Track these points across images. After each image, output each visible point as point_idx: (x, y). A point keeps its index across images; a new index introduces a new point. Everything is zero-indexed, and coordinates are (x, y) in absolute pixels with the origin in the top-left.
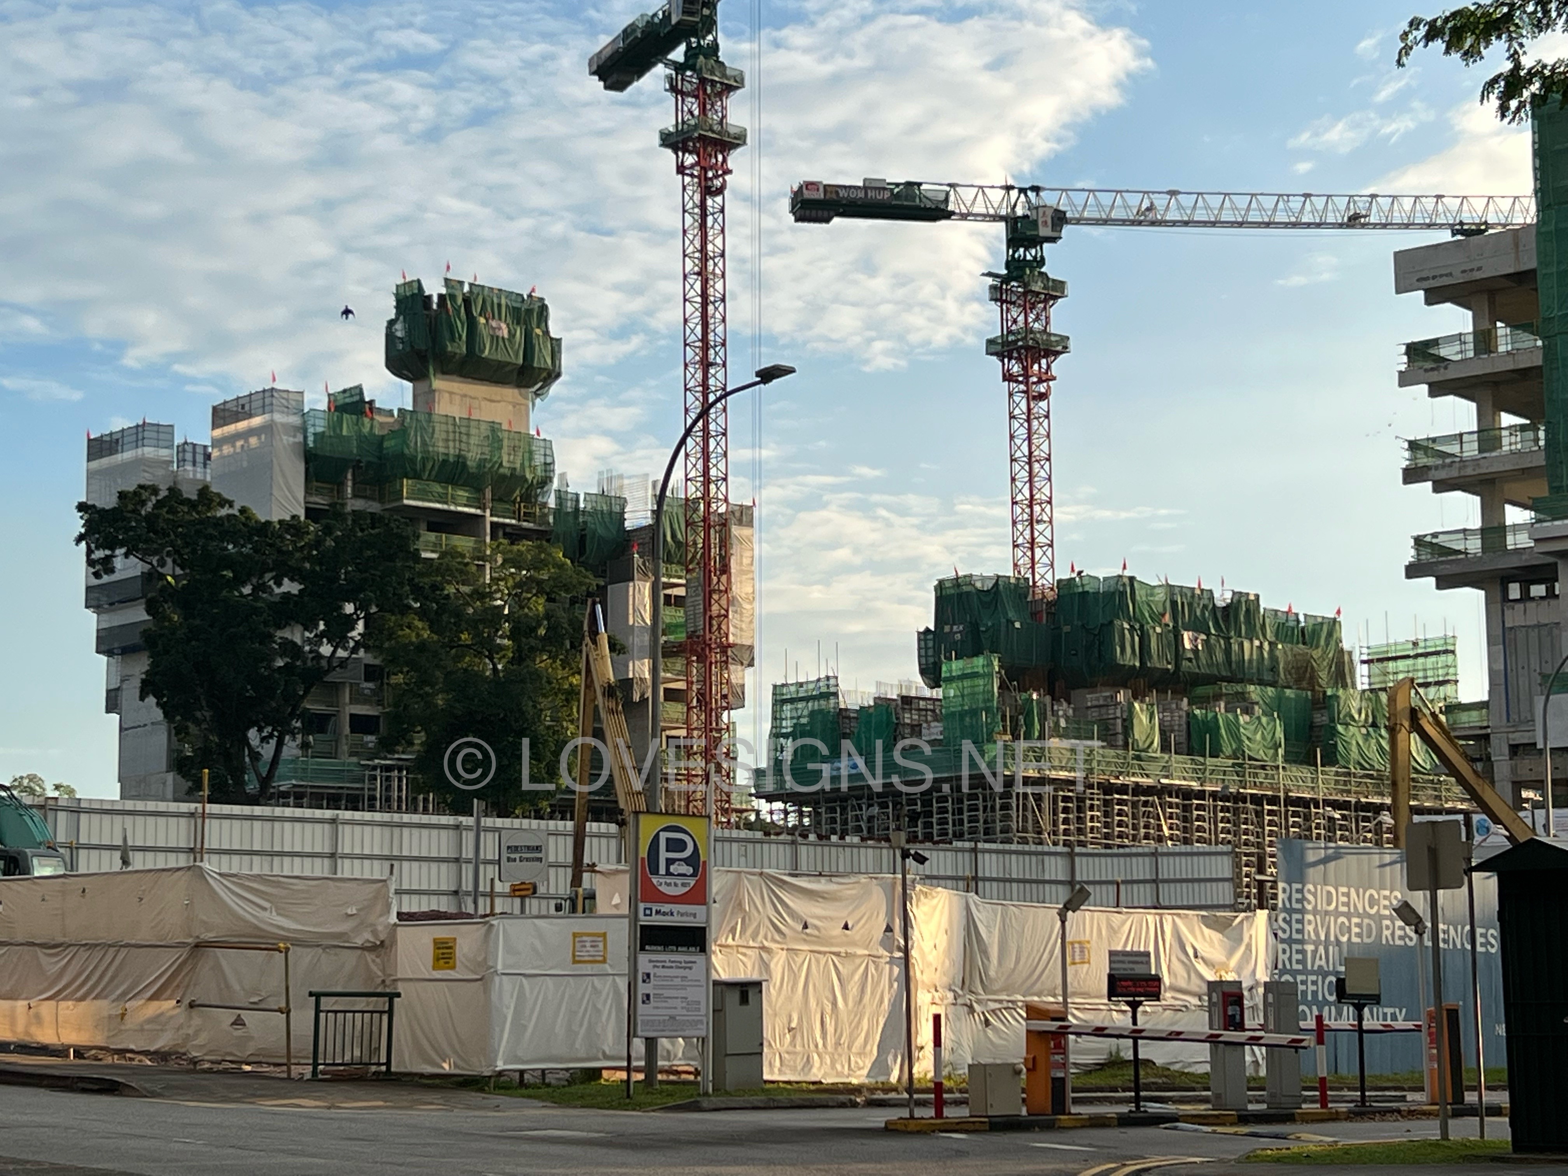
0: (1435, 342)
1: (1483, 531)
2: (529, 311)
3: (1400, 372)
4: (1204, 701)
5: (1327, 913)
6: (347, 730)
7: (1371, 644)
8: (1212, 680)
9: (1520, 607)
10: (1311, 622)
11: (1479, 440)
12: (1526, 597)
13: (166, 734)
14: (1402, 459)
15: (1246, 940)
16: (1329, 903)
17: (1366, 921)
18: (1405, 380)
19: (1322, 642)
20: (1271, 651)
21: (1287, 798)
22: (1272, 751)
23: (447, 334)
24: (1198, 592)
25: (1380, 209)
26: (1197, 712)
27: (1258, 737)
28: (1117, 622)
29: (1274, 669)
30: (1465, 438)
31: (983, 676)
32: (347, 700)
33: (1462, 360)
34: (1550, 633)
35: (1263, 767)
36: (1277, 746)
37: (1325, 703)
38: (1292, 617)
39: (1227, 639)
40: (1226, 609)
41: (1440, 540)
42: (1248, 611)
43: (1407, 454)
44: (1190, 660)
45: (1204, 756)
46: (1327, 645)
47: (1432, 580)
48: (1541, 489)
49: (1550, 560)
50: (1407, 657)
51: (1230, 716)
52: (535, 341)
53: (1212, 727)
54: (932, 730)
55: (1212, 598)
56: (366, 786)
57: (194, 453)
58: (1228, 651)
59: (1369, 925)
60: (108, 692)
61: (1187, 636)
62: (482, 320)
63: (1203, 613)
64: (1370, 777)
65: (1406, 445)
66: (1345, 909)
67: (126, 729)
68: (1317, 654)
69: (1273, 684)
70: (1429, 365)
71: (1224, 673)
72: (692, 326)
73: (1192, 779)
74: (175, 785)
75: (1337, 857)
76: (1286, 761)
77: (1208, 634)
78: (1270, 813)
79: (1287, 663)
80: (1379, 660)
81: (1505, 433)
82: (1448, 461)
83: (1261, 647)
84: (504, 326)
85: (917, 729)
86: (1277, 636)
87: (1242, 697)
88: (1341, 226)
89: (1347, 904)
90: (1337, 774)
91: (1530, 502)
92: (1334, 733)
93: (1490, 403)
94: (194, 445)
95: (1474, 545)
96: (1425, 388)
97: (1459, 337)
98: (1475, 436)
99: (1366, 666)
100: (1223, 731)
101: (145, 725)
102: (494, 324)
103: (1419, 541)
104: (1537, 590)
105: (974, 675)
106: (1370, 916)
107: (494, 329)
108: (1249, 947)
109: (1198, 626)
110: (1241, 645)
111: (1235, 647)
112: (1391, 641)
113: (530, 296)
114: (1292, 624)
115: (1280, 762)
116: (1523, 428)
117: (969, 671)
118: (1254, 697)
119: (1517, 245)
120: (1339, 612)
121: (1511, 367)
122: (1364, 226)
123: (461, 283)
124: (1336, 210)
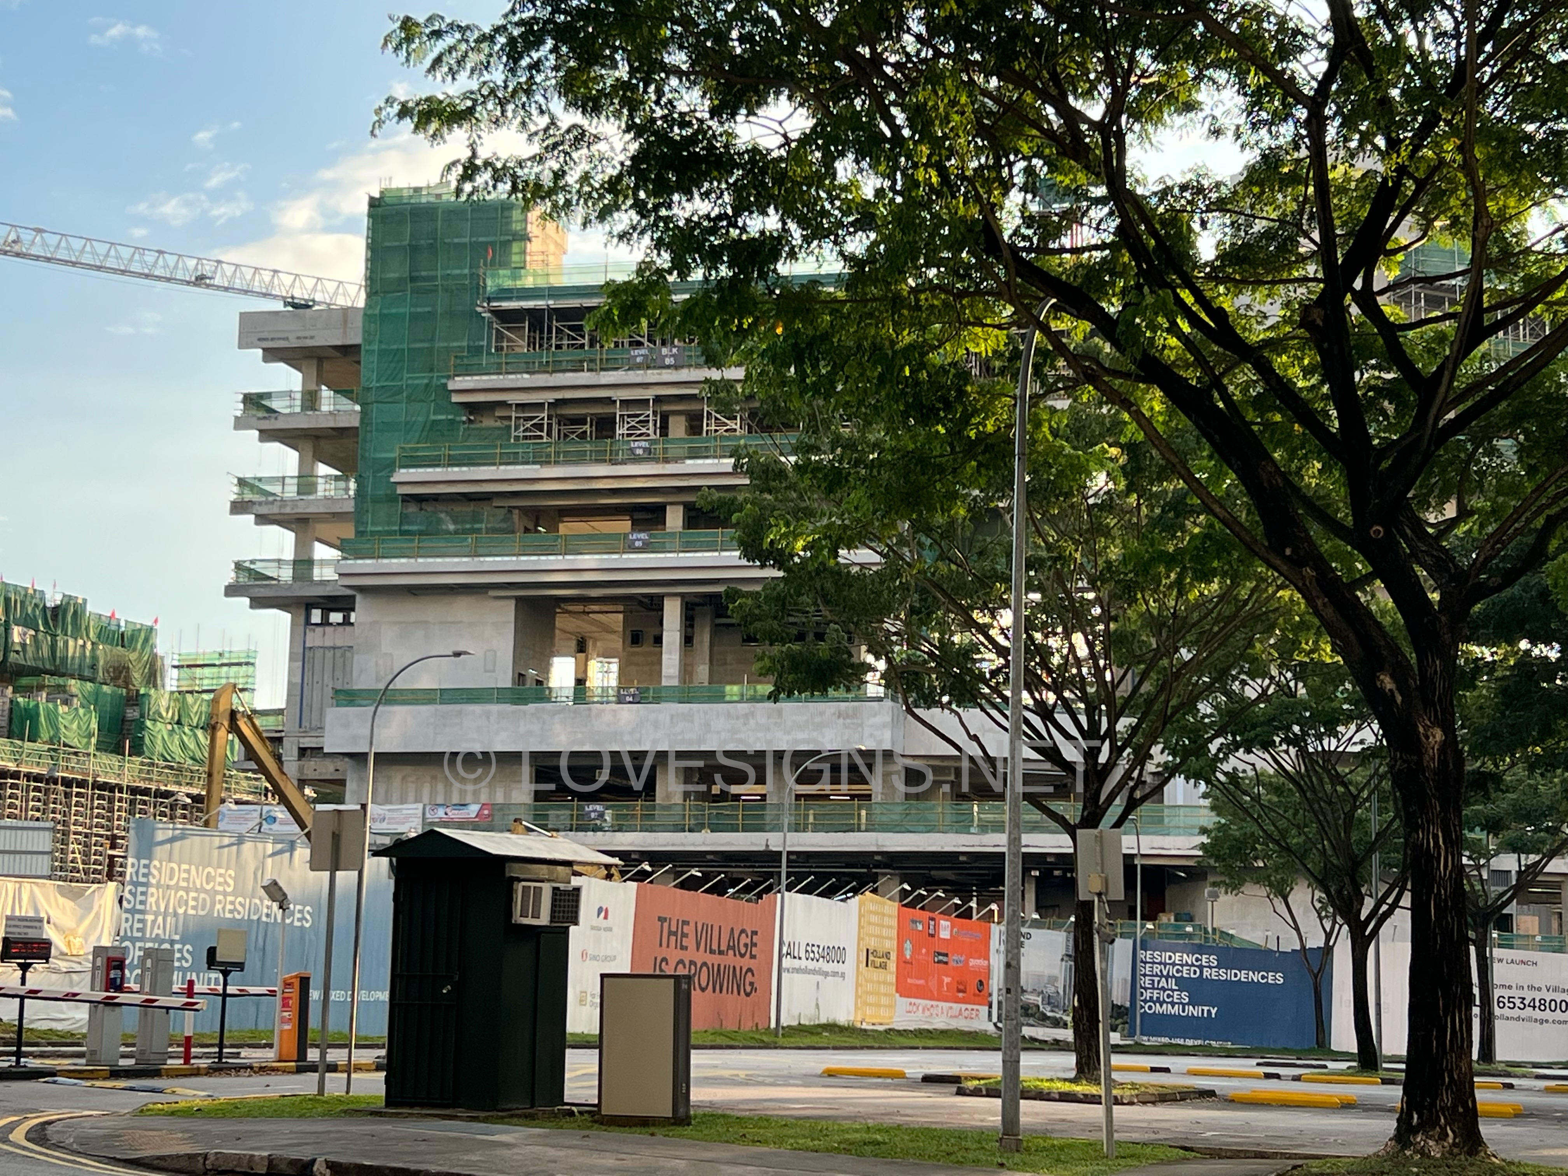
0: (268, 395)
1: (295, 562)
3: (236, 418)
4: (27, 691)
5: (168, 887)
7: (183, 651)
8: (36, 672)
9: (319, 630)
10: (131, 627)
11: (298, 485)
12: (325, 622)
14: (232, 493)
15: (96, 909)
16: (171, 879)
17: (202, 895)
18: (240, 424)
19: (139, 646)
20: (93, 650)
21: (95, 782)
22: (85, 740)
24: (31, 591)
25: (223, 274)
26: (20, 700)
27: (75, 726)
29: (93, 667)
30: (287, 481)
33: (290, 414)
34: (343, 655)
35: (76, 754)
36: (90, 736)
37: (136, 700)
38: (114, 622)
39: (54, 636)
40: (56, 609)
41: (257, 567)
42: (75, 612)
43: (236, 489)
44: (17, 652)
45: (23, 740)
46: (143, 649)
47: (246, 601)
48: (348, 531)
49: (349, 592)
50: (214, 665)
51: (51, 705)
53: (32, 715)
55: (43, 599)
58: (53, 647)
59: (204, 900)
61: (16, 630)
63: (34, 610)
64: (171, 768)
65: (236, 481)
66: (184, 884)
68: (133, 656)
69: (92, 680)
70: (261, 414)
71: (48, 667)
73: (10, 760)
75: (182, 837)
76: (98, 749)
77: (37, 630)
78: (78, 795)
79: (106, 662)
80: (189, 666)
81: (320, 480)
82: (271, 499)
83: (84, 646)
86: (99, 637)
87: (61, 689)
88: (188, 283)
89: (187, 880)
90: (142, 764)
91: (338, 543)
92: (142, 727)
93: (311, 454)
95: (286, 574)
96: (256, 433)
97: (289, 394)
98: (295, 481)
99: (176, 671)
100: (42, 719)
103: (239, 566)
104: (336, 617)
106: (206, 892)
108: (97, 915)
109: (28, 622)
110: (66, 643)
111: (60, 644)
112: (201, 651)
114: (113, 628)
115: (92, 750)
116: (337, 478)
118: (74, 690)
119: (345, 322)
120: (156, 621)
121: (332, 424)
122: (208, 286)
124: (185, 269)
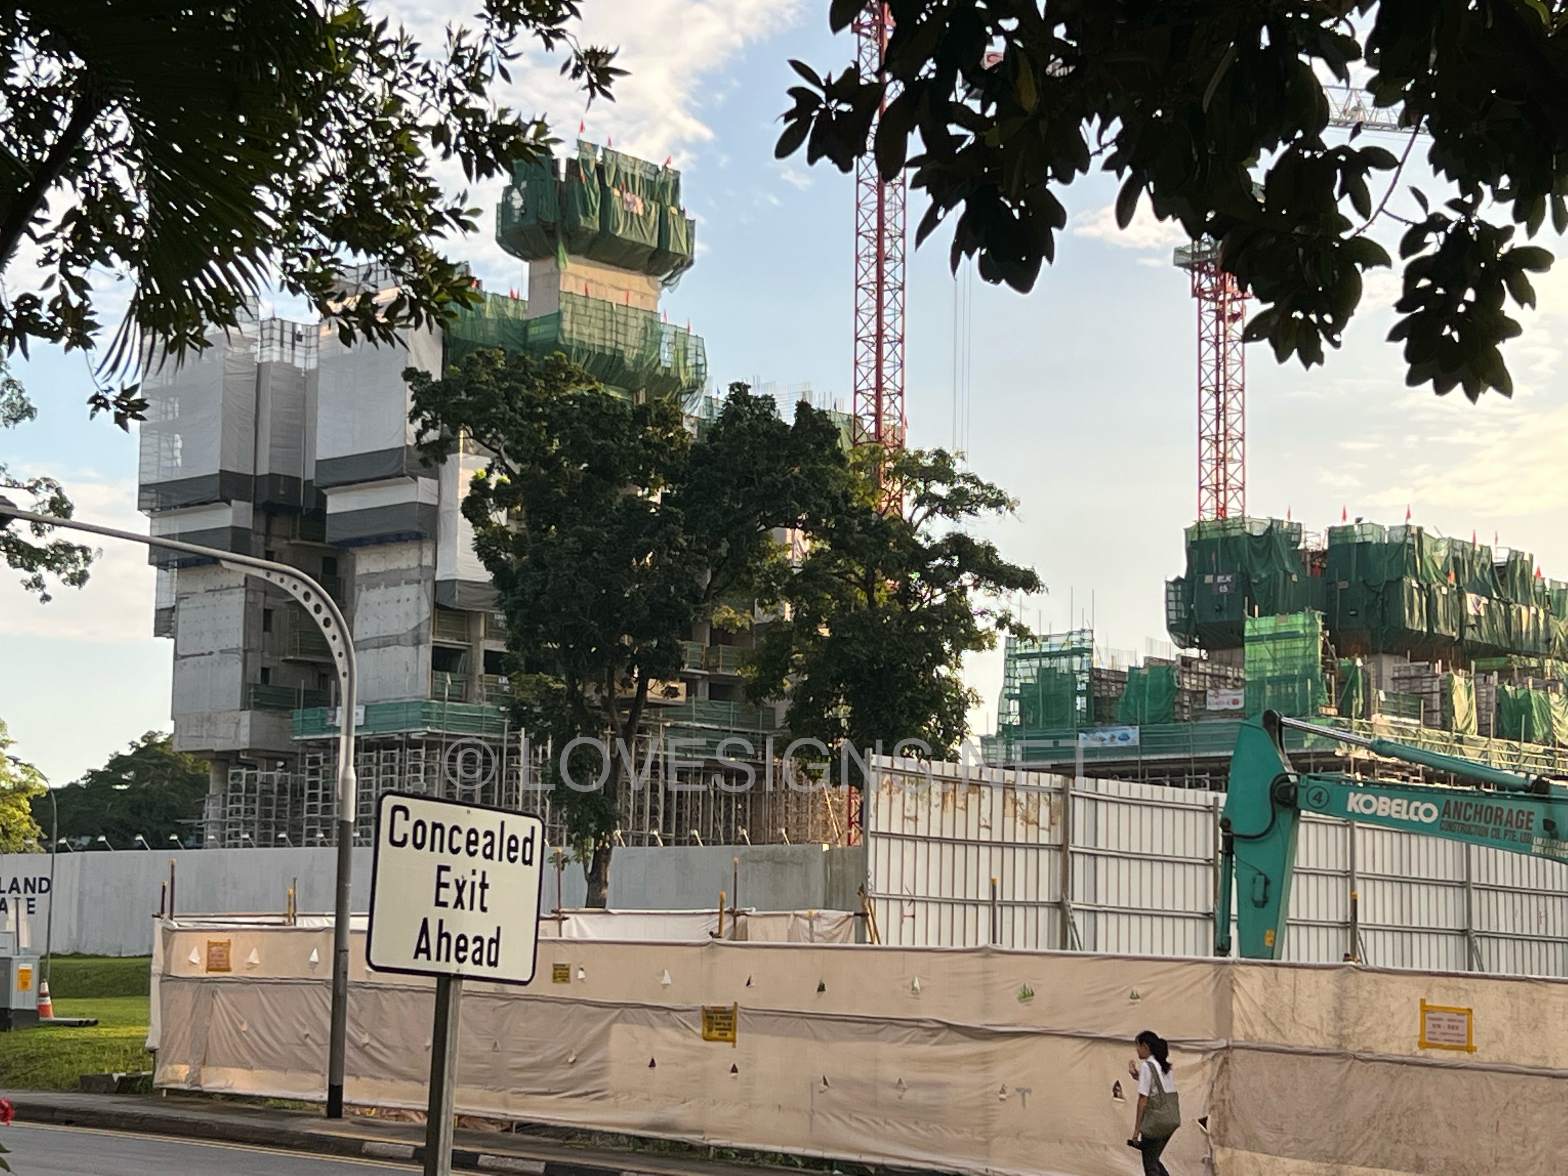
2: (664, 185)
6: (481, 669)
10: (1556, 588)
13: (240, 665)
20: (1546, 621)
23: (579, 208)
26: (1508, 689)
28: (1406, 580)
29: (1549, 642)
31: (1304, 637)
32: (482, 633)
39: (1507, 604)
40: (1503, 568)
42: (1523, 573)
44: (1472, 627)
45: (1519, 740)
51: (1541, 694)
52: (670, 221)
53: (1523, 707)
54: (1221, 698)
55: (1489, 556)
56: (505, 737)
57: (282, 331)
58: (1508, 619)
60: (158, 611)
61: (1471, 598)
62: (616, 193)
63: (1482, 572)
67: (184, 657)
71: (1504, 644)
72: (866, 213)
74: (252, 726)
77: (1490, 598)
83: (1536, 616)
84: (639, 201)
85: (1200, 696)
94: (282, 322)
100: (1536, 712)
101: (211, 653)
102: (628, 196)
105: (1293, 636)
107: (629, 203)
109: (1482, 590)
110: (1519, 612)
111: (1514, 614)
113: (665, 167)
114: (1538, 590)
117: (1283, 630)
123: (595, 147)
